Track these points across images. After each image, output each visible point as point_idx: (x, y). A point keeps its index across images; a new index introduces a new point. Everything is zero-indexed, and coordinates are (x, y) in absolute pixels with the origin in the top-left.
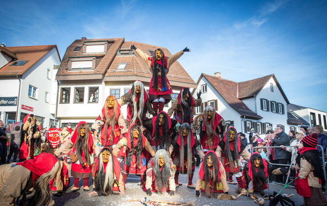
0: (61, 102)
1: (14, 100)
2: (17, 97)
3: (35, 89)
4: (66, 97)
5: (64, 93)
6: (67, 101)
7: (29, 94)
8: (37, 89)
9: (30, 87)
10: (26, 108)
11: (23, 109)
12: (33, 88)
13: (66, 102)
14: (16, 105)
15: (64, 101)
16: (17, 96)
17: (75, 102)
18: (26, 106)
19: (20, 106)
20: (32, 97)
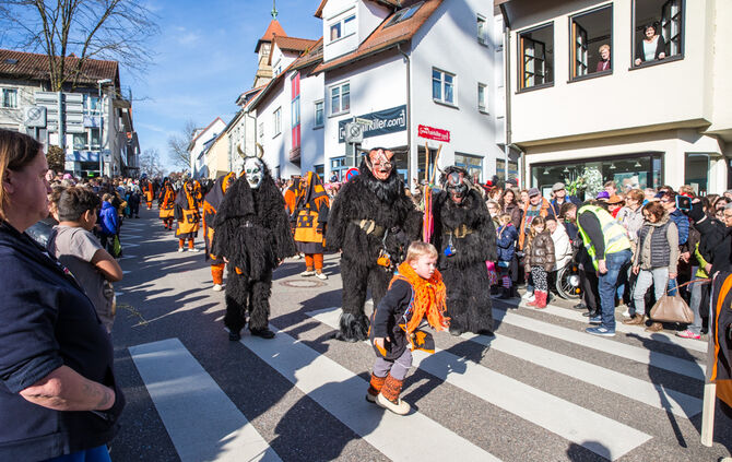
0: (522, 89)
1: (399, 117)
2: (404, 107)
3: (449, 77)
4: (538, 66)
5: (530, 52)
6: (544, 77)
7: (436, 94)
8: (454, 79)
9: (436, 73)
10: (432, 133)
11: (424, 136)
12: (443, 75)
13: (538, 85)
14: (404, 128)
15: (530, 82)
16: (405, 103)
17: (574, 79)
18: (431, 129)
19: (414, 130)
20: (443, 101)
